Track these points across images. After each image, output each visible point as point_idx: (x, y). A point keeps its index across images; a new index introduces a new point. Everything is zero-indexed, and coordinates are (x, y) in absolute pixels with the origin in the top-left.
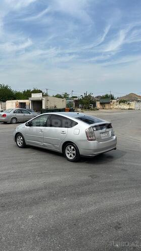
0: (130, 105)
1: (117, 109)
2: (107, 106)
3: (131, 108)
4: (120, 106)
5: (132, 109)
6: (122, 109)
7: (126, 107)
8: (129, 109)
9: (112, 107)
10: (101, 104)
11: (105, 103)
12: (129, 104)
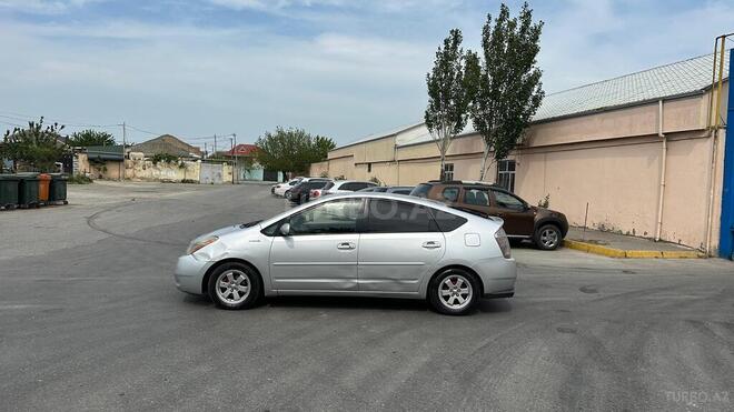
0: (187, 170)
1: (148, 180)
2: (113, 171)
3: (188, 178)
4: (155, 173)
5: (192, 182)
6: (163, 181)
7: (174, 174)
8: (183, 181)
9: (129, 173)
10: (92, 161)
11: (105, 161)
12: (182, 166)
